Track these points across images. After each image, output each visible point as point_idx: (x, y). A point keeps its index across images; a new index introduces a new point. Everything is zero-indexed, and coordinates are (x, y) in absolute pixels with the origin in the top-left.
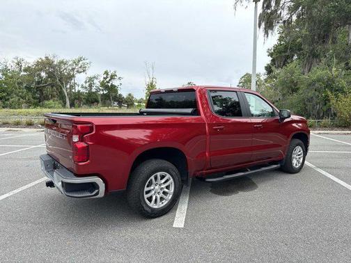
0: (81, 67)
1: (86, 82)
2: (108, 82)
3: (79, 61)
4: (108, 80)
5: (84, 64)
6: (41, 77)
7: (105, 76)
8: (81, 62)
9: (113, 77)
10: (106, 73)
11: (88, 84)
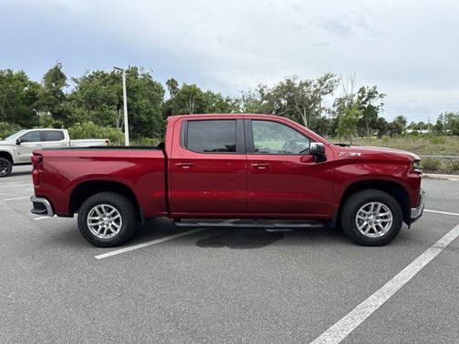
0: (326, 87)
1: (334, 106)
2: (364, 103)
3: (325, 79)
4: (364, 99)
5: (331, 82)
6: (280, 105)
7: (360, 95)
8: (327, 81)
9: (371, 95)
10: (362, 90)
11: (336, 108)
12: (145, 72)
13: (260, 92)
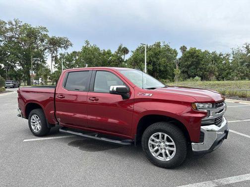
12: (166, 44)
13: (246, 48)
